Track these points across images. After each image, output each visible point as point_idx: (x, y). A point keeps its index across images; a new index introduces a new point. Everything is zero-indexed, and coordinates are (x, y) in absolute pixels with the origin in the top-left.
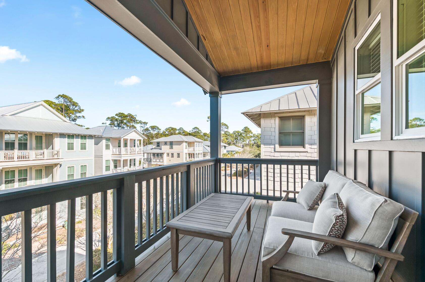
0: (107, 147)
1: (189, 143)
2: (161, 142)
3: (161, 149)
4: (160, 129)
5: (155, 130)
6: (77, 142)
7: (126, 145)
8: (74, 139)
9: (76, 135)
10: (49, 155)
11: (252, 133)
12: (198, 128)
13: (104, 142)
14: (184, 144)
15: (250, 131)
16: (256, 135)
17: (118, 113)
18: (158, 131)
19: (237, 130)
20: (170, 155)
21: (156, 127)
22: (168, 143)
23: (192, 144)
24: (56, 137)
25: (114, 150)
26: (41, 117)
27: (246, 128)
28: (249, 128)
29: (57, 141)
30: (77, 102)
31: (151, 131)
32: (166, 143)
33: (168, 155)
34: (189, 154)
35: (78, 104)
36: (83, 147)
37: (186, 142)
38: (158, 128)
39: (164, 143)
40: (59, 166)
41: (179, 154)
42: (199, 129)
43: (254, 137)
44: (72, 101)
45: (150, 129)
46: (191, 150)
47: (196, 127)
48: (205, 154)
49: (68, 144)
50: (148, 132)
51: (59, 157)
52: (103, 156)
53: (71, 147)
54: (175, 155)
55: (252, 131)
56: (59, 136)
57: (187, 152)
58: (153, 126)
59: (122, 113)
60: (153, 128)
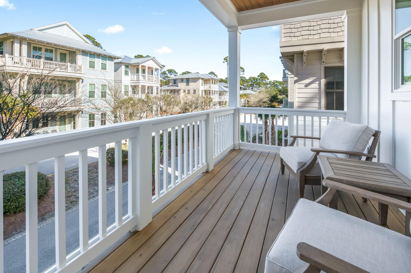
0: (126, 73)
1: (205, 81)
2: (178, 79)
3: (178, 86)
4: (177, 73)
5: (172, 73)
6: (98, 62)
7: (144, 71)
8: (96, 58)
9: (97, 54)
10: (72, 69)
11: (268, 79)
12: (214, 72)
13: (123, 68)
14: (200, 81)
15: (266, 77)
16: (272, 82)
17: (137, 55)
18: (175, 74)
19: (253, 77)
20: (186, 91)
21: (173, 71)
22: (185, 80)
23: (208, 81)
24: (78, 53)
25: (133, 76)
26: (65, 36)
27: (262, 74)
28: (265, 74)
29: (80, 58)
30: (99, 43)
31: (168, 74)
32: (182, 80)
33: (184, 91)
34: (205, 91)
35: (100, 44)
36: (104, 67)
37: (202, 79)
38: (175, 72)
39: (180, 80)
40: (81, 81)
41: (195, 91)
42: (215, 74)
43: (270, 84)
44: (95, 41)
45: (167, 72)
46: (207, 87)
47: (212, 71)
48: (221, 93)
49: (89, 62)
50: (165, 75)
51: (81, 72)
52: (122, 81)
53: (92, 65)
54: (192, 92)
55: (268, 77)
56: (81, 53)
57: (203, 89)
58: (171, 70)
59: (140, 55)
60: (170, 71)
